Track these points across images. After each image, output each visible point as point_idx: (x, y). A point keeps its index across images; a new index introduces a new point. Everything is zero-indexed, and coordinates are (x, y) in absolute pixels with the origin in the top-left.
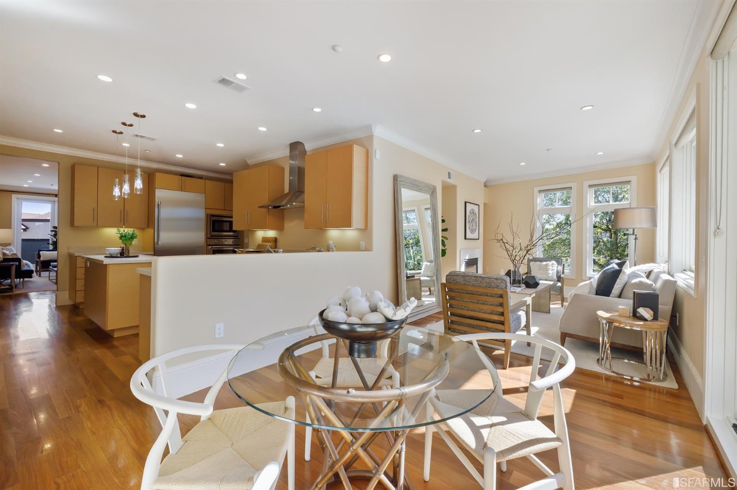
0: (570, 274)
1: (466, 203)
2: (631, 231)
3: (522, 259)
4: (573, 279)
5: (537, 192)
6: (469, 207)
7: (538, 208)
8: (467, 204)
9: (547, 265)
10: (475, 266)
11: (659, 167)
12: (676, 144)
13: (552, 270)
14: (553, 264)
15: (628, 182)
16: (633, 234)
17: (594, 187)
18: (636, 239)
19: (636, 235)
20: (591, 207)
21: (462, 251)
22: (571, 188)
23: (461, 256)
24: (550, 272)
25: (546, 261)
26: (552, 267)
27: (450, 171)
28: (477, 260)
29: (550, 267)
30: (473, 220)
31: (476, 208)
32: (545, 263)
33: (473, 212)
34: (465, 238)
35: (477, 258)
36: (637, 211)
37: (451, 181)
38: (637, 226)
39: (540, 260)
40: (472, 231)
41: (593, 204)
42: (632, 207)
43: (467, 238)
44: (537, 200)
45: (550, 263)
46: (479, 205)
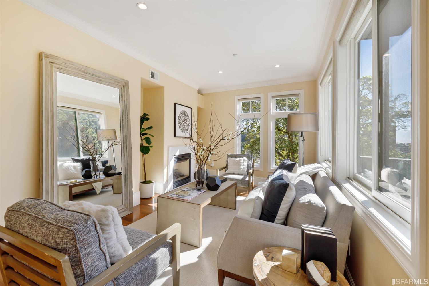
0: (259, 167)
1: (175, 104)
2: (300, 134)
3: (206, 159)
4: (262, 171)
5: (237, 100)
6: (179, 109)
7: (238, 113)
8: (177, 105)
9: (239, 161)
10: (188, 160)
11: (320, 81)
12: (340, 41)
13: (243, 165)
14: (244, 160)
15: (298, 95)
16: (302, 136)
17: (276, 98)
18: (303, 140)
19: (304, 137)
20: (273, 114)
21: (170, 148)
22: (260, 97)
23: (170, 153)
24: (242, 167)
25: (239, 157)
26: (244, 162)
27: (153, 71)
28: (190, 155)
29: (242, 163)
30: (184, 120)
31: (188, 111)
32: (238, 159)
33: (184, 113)
34: (175, 136)
35: (191, 153)
36: (304, 116)
37: (156, 81)
38: (304, 129)
39: (236, 156)
40: (183, 130)
41: (275, 111)
42: (301, 112)
43: (176, 136)
44: (237, 107)
45: (242, 159)
46: (192, 108)
